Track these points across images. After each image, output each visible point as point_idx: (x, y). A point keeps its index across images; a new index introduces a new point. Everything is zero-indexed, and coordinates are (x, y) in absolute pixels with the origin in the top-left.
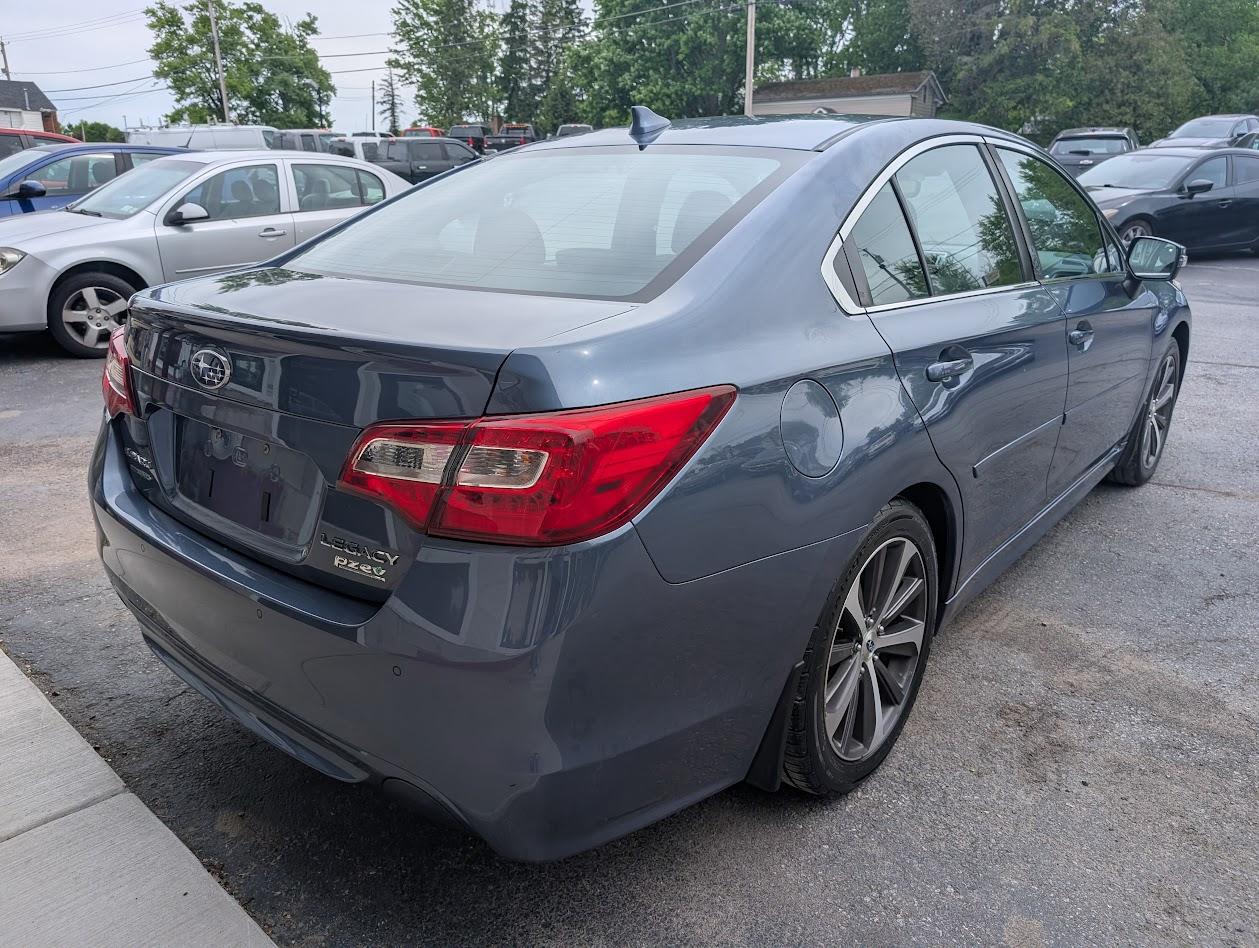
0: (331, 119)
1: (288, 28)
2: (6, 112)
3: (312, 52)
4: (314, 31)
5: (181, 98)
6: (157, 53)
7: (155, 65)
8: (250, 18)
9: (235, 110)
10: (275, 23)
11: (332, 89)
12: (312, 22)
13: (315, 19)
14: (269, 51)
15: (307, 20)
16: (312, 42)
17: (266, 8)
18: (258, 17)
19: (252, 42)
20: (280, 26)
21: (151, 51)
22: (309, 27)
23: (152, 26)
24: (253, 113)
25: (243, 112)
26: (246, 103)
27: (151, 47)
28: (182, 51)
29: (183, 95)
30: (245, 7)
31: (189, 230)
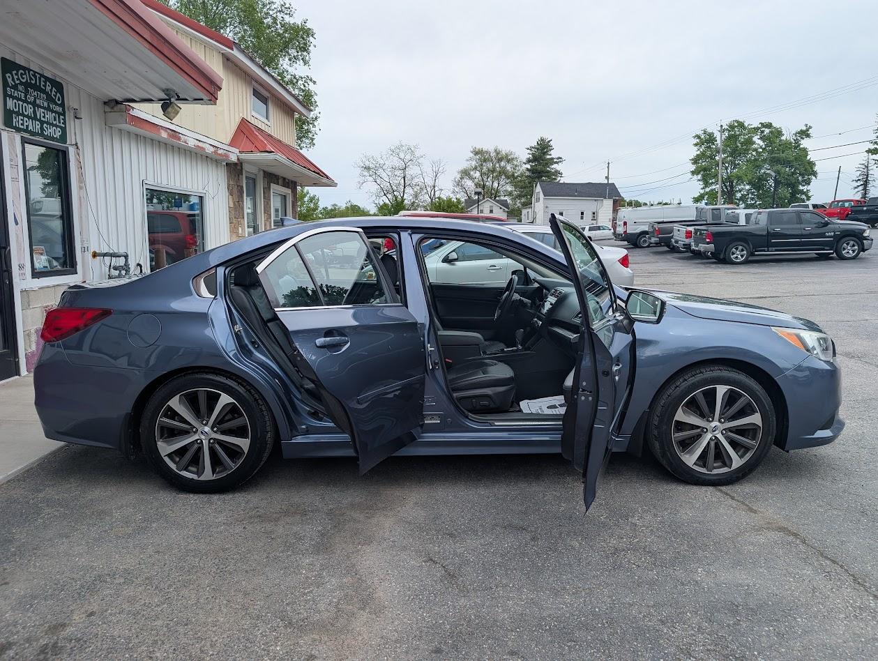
0: (810, 194)
1: (788, 135)
2: (595, 200)
3: (805, 150)
4: (808, 136)
5: (706, 187)
6: (695, 161)
7: (693, 168)
8: (763, 132)
9: (740, 192)
10: (779, 133)
11: (815, 174)
12: (808, 130)
13: (810, 127)
14: (772, 152)
15: (804, 128)
16: (805, 143)
17: (774, 125)
18: (767, 131)
19: (761, 147)
20: (783, 135)
21: (692, 160)
22: (805, 134)
23: (696, 145)
24: (752, 194)
25: (745, 193)
26: (748, 187)
27: (693, 157)
28: (712, 157)
29: (706, 184)
30: (760, 126)
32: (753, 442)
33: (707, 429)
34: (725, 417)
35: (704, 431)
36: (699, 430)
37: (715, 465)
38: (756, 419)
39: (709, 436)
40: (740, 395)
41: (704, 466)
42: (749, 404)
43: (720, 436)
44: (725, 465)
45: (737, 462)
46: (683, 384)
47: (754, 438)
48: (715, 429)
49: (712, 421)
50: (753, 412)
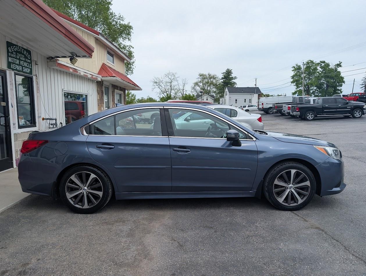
0: (342, 91)
1: (332, 66)
2: (251, 94)
3: (339, 72)
4: (341, 66)
5: (297, 88)
6: (293, 77)
7: (292, 80)
8: (321, 65)
9: (312, 90)
10: (328, 65)
11: (344, 82)
12: (340, 64)
13: (341, 63)
14: (325, 73)
15: (339, 63)
16: (339, 69)
17: (326, 62)
18: (323, 64)
19: (321, 71)
20: (330, 66)
21: (291, 77)
22: (339, 65)
23: (293, 71)
24: (317, 91)
25: (314, 90)
26: (315, 88)
28: (300, 76)
29: (298, 87)
30: (320, 62)
31: (189, 122)
32: (307, 193)
33: (287, 188)
34: (295, 182)
35: (286, 188)
36: (284, 188)
37: (291, 202)
38: (308, 183)
39: (288, 190)
40: (301, 174)
41: (287, 203)
42: (305, 177)
43: (293, 190)
44: (295, 202)
45: (300, 201)
46: (277, 169)
47: (307, 191)
48: (291, 188)
49: (290, 184)
50: (306, 180)
